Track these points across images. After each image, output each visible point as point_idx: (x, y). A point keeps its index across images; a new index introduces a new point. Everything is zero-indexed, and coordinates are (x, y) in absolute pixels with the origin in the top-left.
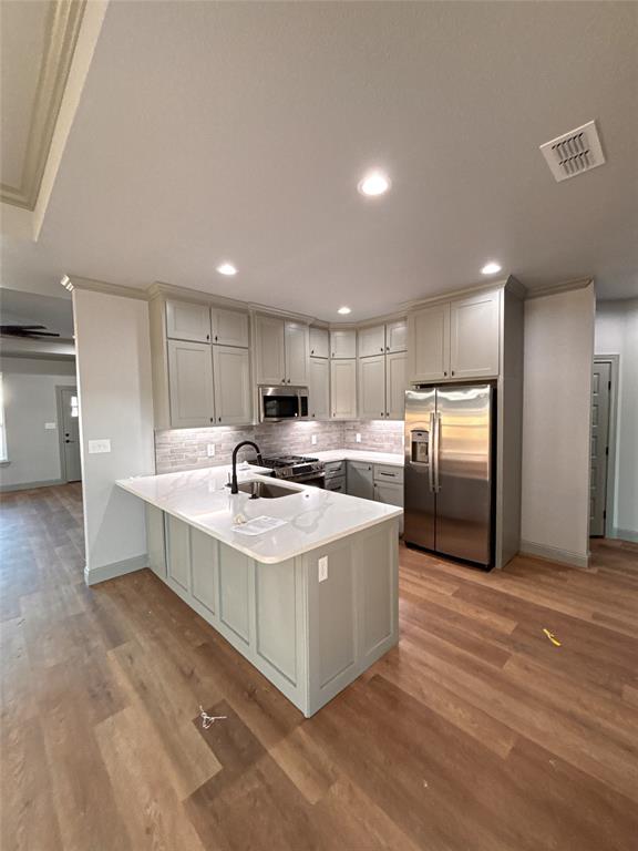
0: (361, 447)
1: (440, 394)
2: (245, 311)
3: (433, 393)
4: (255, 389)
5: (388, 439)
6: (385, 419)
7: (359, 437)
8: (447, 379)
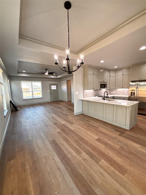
0: (114, 94)
1: (138, 83)
2: (98, 68)
3: (137, 83)
4: (99, 83)
5: (121, 92)
6: (122, 88)
7: (114, 92)
8: (140, 80)
